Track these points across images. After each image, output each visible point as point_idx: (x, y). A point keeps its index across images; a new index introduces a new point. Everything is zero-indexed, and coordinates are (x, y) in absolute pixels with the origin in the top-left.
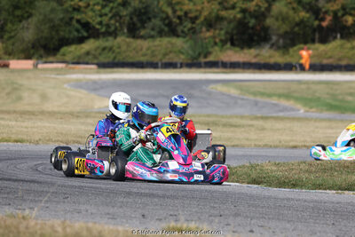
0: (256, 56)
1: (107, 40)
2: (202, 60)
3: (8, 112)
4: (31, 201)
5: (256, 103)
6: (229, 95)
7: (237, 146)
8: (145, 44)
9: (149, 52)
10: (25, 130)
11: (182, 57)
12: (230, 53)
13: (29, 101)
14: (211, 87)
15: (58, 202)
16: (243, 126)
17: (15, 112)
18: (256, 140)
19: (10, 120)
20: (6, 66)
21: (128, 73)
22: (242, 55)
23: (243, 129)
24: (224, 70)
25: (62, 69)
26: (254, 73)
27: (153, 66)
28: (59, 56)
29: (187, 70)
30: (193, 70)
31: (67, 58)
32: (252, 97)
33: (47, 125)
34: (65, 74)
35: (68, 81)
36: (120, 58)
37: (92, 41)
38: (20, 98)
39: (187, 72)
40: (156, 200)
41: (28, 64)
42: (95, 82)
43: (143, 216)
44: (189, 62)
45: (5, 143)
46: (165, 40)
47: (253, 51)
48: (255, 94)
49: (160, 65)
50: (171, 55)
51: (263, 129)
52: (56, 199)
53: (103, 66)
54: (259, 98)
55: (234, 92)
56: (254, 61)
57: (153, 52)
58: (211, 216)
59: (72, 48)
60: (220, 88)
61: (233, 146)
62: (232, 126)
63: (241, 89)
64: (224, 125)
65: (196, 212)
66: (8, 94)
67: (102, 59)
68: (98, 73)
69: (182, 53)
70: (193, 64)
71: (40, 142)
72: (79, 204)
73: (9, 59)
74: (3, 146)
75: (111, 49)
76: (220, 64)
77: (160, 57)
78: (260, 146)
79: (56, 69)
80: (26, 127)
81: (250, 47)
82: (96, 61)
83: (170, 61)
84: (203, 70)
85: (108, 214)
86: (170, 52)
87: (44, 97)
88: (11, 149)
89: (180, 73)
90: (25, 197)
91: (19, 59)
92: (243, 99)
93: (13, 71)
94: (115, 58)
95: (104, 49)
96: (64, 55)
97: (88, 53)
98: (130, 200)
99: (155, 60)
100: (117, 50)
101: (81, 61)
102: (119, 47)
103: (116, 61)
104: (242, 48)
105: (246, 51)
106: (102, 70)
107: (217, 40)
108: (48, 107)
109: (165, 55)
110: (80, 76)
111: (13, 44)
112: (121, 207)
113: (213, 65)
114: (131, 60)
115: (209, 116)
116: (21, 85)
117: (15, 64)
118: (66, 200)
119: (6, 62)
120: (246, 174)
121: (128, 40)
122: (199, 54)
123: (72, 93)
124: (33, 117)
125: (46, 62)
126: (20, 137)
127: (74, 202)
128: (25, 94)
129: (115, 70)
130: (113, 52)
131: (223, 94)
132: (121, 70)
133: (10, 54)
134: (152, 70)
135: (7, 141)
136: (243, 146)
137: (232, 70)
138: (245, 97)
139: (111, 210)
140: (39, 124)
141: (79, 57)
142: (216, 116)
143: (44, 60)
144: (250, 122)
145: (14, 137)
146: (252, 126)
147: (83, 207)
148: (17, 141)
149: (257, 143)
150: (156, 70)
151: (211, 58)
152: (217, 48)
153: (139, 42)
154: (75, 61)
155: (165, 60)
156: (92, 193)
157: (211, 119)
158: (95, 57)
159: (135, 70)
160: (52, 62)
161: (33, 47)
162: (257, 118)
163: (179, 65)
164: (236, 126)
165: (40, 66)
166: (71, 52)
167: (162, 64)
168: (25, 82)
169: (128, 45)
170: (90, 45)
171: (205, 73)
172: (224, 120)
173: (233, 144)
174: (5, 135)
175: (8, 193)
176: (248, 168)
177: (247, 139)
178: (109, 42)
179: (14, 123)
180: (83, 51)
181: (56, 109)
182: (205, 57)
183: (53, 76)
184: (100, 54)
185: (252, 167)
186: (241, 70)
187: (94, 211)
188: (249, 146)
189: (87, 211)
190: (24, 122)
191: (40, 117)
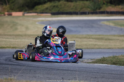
0: (122, 9)
1: (56, 3)
2: (98, 11)
3: (10, 35)
4: (16, 73)
5: (121, 29)
6: (110, 26)
7: (110, 48)
8: (72, 4)
9: (74, 8)
10: (17, 43)
11: (89, 9)
12: (110, 7)
13: (21, 30)
14: (102, 23)
15: (27, 73)
16: (114, 40)
17: (13, 35)
18: (119, 45)
19: (11, 39)
20: (10, 15)
21: (65, 17)
22: (116, 8)
23: (114, 41)
24: (108, 15)
25: (35, 16)
26: (121, 16)
27: (76, 13)
28: (34, 10)
29: (91, 15)
30: (94, 15)
31: (37, 11)
32: (119, 27)
33: (27, 40)
34: (36, 18)
35: (38, 21)
36: (61, 10)
37: (49, 3)
38: (16, 29)
39: (91, 16)
40: (70, 72)
41: (20, 14)
42: (50, 21)
43: (63, 78)
44: (92, 11)
45: (8, 49)
46: (81, 2)
47: (120, 6)
48: (121, 25)
49: (79, 13)
50: (84, 9)
51: (123, 41)
52: (26, 72)
53: (54, 14)
54: (123, 27)
55: (112, 25)
56: (121, 11)
57: (76, 7)
58: (92, 78)
59: (40, 6)
60: (106, 23)
61: (108, 48)
62: (109, 40)
63: (114, 23)
64: (106, 39)
65: (86, 76)
66: (11, 27)
67: (54, 11)
68: (51, 17)
69: (89, 8)
70: (94, 13)
71: (23, 48)
72: (36, 74)
73: (12, 12)
74: (7, 50)
75: (57, 6)
76: (106, 12)
77: (79, 10)
78: (120, 48)
79: (33, 16)
80: (18, 42)
81: (119, 5)
82: (50, 12)
83: (84, 11)
84: (98, 15)
85: (48, 78)
86: (84, 7)
87: (27, 28)
88: (11, 51)
89: (88, 16)
90: (13, 71)
91: (16, 11)
92: (115, 28)
93: (14, 17)
94: (59, 10)
95: (54, 6)
96: (36, 9)
97: (47, 9)
98: (58, 72)
99: (77, 11)
100: (60, 7)
101: (44, 12)
102: (61, 6)
103: (60, 12)
104: (116, 5)
105: (117, 6)
106: (53, 16)
107: (105, 2)
108: (29, 32)
109: (82, 8)
110: (43, 19)
111: (14, 5)
112: (54, 75)
113: (102, 13)
114: (66, 11)
115: (99, 35)
116: (17, 23)
117: (14, 14)
118: (31, 73)
119: (10, 13)
120: (111, 60)
121: (64, 2)
122: (97, 8)
123: (39, 26)
124: (21, 37)
125: (28, 13)
126: (14, 46)
127: (34, 73)
128: (19, 27)
129: (59, 16)
130: (58, 8)
131: (107, 26)
132: (62, 16)
133: (12, 10)
134: (76, 15)
135: (9, 48)
136: (112, 49)
137: (111, 15)
138: (116, 27)
139: (49, 76)
140: (24, 40)
141: (43, 10)
142: (103, 35)
143: (27, 12)
144: (118, 38)
145: (12, 46)
146: (118, 39)
147: (37, 75)
148: (13, 48)
149: (119, 47)
150: (77, 15)
151: (102, 10)
152: (104, 6)
153: (70, 3)
154: (41, 12)
155: (81, 11)
156: (43, 69)
157: (100, 37)
158: (50, 10)
159: (68, 15)
160: (31, 13)
161: (23, 6)
162: (121, 36)
163: (87, 13)
164: (111, 40)
165: (26, 15)
166: (39, 8)
167: (80, 13)
168: (19, 22)
169: (65, 5)
170: (48, 5)
171: (99, 16)
172: (106, 37)
173: (108, 47)
174: (8, 46)
175: (6, 70)
176: (112, 57)
177: (115, 45)
178: (57, 3)
179: (12, 40)
180: (45, 8)
181: (32, 34)
182: (99, 9)
183: (31, 19)
184: (52, 9)
185: (114, 57)
186: (115, 15)
187: (42, 77)
188: (115, 48)
189: (39, 77)
190: (17, 39)
191: (24, 37)
